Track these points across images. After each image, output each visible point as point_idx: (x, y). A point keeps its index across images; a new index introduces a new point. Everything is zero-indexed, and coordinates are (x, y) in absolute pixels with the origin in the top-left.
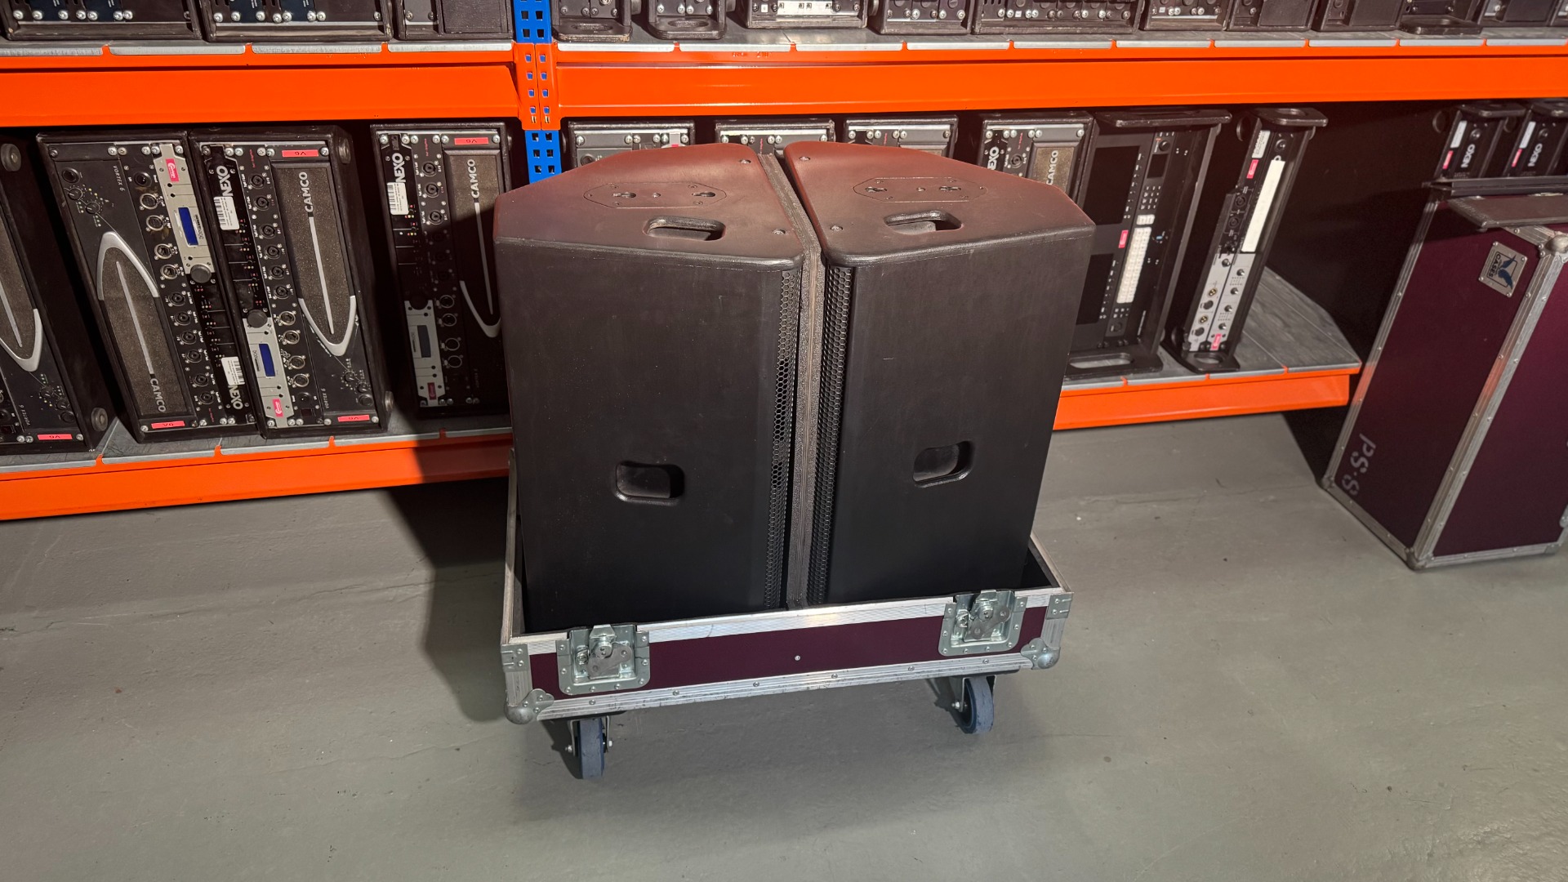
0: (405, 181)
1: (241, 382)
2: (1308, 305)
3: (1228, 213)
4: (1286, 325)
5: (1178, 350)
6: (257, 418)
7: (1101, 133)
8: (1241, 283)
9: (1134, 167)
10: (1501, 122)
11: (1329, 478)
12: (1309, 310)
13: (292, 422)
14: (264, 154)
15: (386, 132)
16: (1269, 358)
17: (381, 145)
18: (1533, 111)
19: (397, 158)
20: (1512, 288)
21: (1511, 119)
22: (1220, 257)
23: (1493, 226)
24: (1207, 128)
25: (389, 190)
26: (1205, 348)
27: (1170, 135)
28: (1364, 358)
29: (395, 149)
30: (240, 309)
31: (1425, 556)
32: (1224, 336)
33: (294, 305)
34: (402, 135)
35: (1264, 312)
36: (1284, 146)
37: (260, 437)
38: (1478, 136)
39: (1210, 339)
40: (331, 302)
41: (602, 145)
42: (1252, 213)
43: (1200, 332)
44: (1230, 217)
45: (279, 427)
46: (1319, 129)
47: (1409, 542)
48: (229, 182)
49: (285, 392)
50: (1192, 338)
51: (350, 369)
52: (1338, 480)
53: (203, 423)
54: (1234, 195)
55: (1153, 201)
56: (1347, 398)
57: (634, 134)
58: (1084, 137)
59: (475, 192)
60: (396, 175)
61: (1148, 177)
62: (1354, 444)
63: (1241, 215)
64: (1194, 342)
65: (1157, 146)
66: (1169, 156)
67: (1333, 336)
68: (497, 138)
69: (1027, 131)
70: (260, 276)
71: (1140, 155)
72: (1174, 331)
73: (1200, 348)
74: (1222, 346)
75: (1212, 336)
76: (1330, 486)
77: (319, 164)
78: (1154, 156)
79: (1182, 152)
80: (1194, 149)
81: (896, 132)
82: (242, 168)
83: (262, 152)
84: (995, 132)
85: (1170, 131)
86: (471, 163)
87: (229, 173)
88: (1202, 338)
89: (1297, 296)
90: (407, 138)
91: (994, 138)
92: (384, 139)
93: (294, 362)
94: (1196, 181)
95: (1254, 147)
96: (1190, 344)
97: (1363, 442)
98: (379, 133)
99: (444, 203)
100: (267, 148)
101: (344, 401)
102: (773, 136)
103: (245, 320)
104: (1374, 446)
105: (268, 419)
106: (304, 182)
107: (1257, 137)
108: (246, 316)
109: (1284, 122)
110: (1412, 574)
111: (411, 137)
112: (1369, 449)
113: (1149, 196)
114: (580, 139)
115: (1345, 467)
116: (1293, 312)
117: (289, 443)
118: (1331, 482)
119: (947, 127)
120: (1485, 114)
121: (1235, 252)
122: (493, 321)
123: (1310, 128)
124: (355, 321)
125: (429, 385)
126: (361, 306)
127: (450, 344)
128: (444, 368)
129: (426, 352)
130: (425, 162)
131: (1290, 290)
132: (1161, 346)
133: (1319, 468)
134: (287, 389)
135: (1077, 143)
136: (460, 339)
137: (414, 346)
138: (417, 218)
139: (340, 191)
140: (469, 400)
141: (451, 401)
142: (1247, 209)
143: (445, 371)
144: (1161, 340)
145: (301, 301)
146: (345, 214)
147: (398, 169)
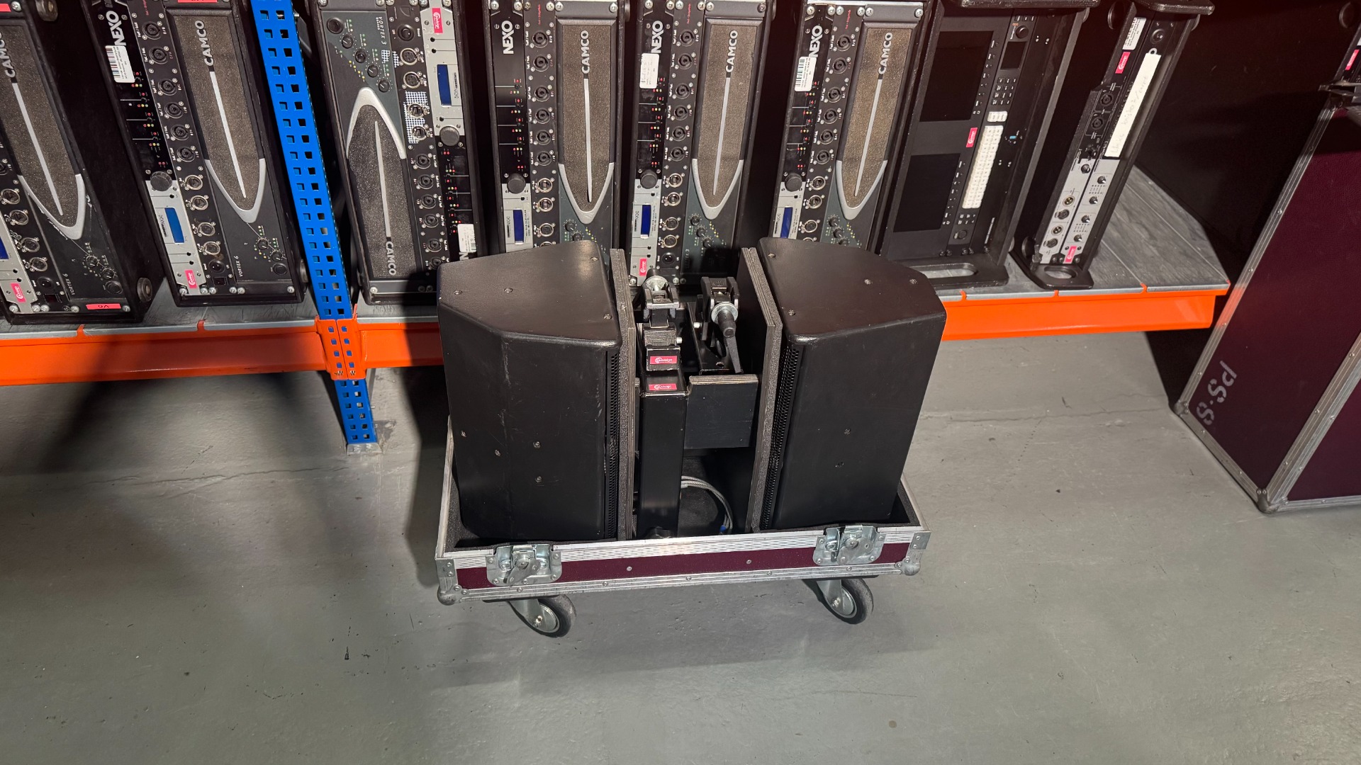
0: (125, 44)
2: (1180, 216)
3: (1091, 111)
4: (1152, 236)
5: (1026, 262)
7: (946, 15)
8: (1101, 192)
9: (987, 56)
11: (1183, 403)
12: (1180, 220)
13: (36, 309)
16: (1128, 274)
19: (112, 17)
22: (1079, 162)
24: (1072, 12)
25: (109, 55)
26: (1057, 262)
27: (1029, 19)
28: (1234, 279)
29: (108, 6)
31: (1278, 500)
32: (1079, 249)
33: (15, 182)
35: (1130, 219)
36: (1161, 37)
39: (1063, 252)
40: (55, 180)
41: (349, 7)
42: (1119, 113)
43: (1052, 243)
44: (1094, 117)
45: (23, 312)
46: (1204, 17)
47: (1262, 484)
49: (24, 276)
50: (1043, 250)
51: (91, 254)
52: (1193, 407)
54: (1100, 93)
55: (1007, 96)
56: (1210, 321)
58: (923, 17)
59: (209, 60)
60: (114, 36)
61: (1002, 68)
62: (1214, 371)
63: (1106, 116)
64: (1046, 254)
65: (1013, 32)
66: (1027, 45)
67: (1203, 252)
69: (857, 9)
71: (993, 42)
72: (1025, 241)
73: (1051, 261)
74: (1077, 259)
75: (1066, 249)
77: (13, 22)
78: (1010, 43)
79: (1042, 40)
80: (1057, 37)
81: (701, 3)
84: (817, 8)
85: (1029, 15)
88: (1055, 250)
89: (1168, 203)
91: (816, 13)
93: (27, 244)
94: (1057, 75)
95: (1125, 37)
96: (1041, 256)
97: (1224, 370)
99: (175, 71)
101: (91, 288)
104: (1235, 376)
105: (10, 304)
107: (1130, 26)
109: (1162, 8)
110: (1262, 517)
112: (1229, 377)
113: (1002, 90)
114: (323, 1)
115: (1201, 394)
116: (1162, 222)
117: (34, 331)
118: (1185, 408)
121: (1097, 158)
122: (248, 204)
123: (1193, 16)
124: (87, 202)
125: (187, 272)
126: (90, 186)
127: (205, 229)
128: (201, 255)
129: (179, 237)
130: (146, 23)
131: (1162, 197)
132: (1009, 256)
133: (1173, 391)
134: (25, 272)
135: (916, 25)
136: (214, 224)
137: (164, 229)
138: (146, 88)
139: (42, 53)
140: (233, 290)
141: (213, 290)
142: (1114, 110)
143: (204, 259)
144: (1010, 249)
145: (21, 178)
146: (52, 80)
147: (115, 30)
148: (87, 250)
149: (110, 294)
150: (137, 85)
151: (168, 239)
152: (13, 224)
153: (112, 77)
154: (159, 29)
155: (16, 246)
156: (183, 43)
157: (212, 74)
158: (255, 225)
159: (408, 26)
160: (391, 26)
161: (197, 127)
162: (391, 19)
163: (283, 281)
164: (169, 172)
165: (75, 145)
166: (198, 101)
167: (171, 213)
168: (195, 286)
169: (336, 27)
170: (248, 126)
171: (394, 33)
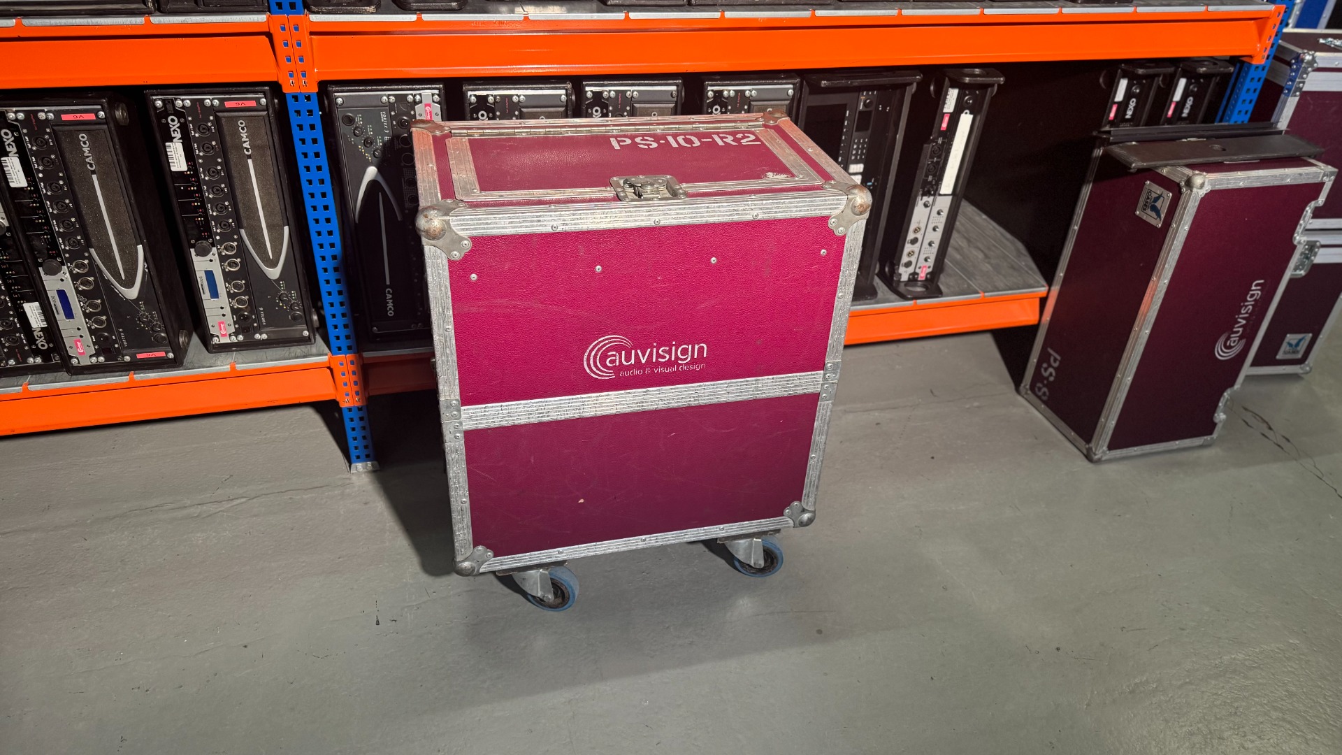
0: (181, 141)
1: (44, 325)
2: (1007, 239)
3: (926, 161)
4: (986, 256)
5: (890, 280)
6: (62, 358)
7: (811, 93)
8: (941, 221)
9: (844, 123)
10: (1156, 79)
11: (1025, 386)
12: (1008, 244)
13: (94, 360)
14: (44, 118)
15: (160, 97)
16: (969, 285)
17: (156, 108)
18: (1182, 69)
19: (173, 121)
20: (1160, 220)
21: (1165, 75)
22: (921, 200)
23: (1141, 167)
24: (903, 86)
25: (168, 150)
26: (913, 278)
27: (873, 93)
28: (1050, 282)
29: (170, 112)
30: (35, 259)
31: (1101, 451)
32: (929, 267)
33: (86, 254)
34: (176, 99)
35: (969, 246)
36: (971, 101)
37: (66, 373)
38: (1138, 91)
39: (918, 271)
40: (120, 250)
41: (360, 105)
42: (947, 160)
43: (908, 264)
44: (928, 164)
45: (82, 364)
46: (999, 85)
47: (1088, 441)
48: (13, 144)
49: (86, 333)
50: (902, 270)
51: (144, 311)
52: (1032, 388)
53: (12, 362)
54: (931, 146)
55: (862, 152)
56: (1037, 317)
57: (389, 95)
58: (794, 95)
59: (248, 150)
60: (173, 135)
61: (856, 131)
62: (1044, 357)
63: (938, 163)
64: (904, 274)
65: (862, 104)
66: (873, 113)
67: (1027, 265)
68: (263, 101)
69: (744, 91)
70: (51, 229)
71: (848, 112)
72: (888, 264)
73: (909, 278)
74: (928, 276)
75: (920, 268)
76: (1026, 393)
77: (97, 127)
78: (860, 112)
79: (884, 108)
80: (895, 105)
81: (629, 93)
82: (25, 131)
83: (42, 116)
84: (715, 92)
85: (873, 90)
86: (242, 123)
87: (13, 135)
88: (911, 270)
89: (999, 231)
90: (180, 102)
91: (715, 97)
92: (159, 103)
93: (91, 305)
94: (897, 134)
95: (944, 103)
96: (900, 275)
97: (1050, 355)
98: (154, 97)
99: (219, 160)
100: (46, 113)
101: (141, 340)
102: (517, 95)
103: (41, 269)
104: (1059, 358)
105: (72, 357)
106: (85, 143)
107: (946, 94)
108: (41, 265)
109: (967, 80)
110: (1090, 465)
111: (183, 102)
112: (1055, 360)
113: (858, 148)
114: (340, 100)
115: (1037, 377)
116: (994, 246)
117: (92, 379)
118: (1027, 390)
119: (674, 88)
120: (1141, 71)
121: (934, 195)
122: (273, 264)
123: (992, 85)
124: (144, 268)
125: (220, 323)
126: (148, 254)
127: (236, 286)
128: (232, 308)
129: (215, 294)
130: (199, 124)
131: (994, 227)
132: (876, 278)
133: (1017, 377)
134: (87, 330)
135: (789, 102)
136: (244, 282)
137: (203, 289)
138: (196, 174)
139: (119, 151)
140: (257, 336)
141: (241, 338)
142: (943, 157)
143: (234, 311)
144: (877, 271)
145: (92, 251)
146: (125, 171)
147: (174, 130)
148: (140, 308)
149: (156, 344)
150: (189, 173)
151: (206, 296)
152: (80, 289)
153: (169, 167)
154: (209, 129)
155: (81, 307)
156: (228, 139)
157: (250, 161)
158: (277, 281)
159: (405, 118)
160: (392, 118)
161: (235, 204)
162: (393, 113)
163: (299, 327)
164: (211, 240)
165: (139, 221)
166: (237, 184)
167: (209, 275)
168: (225, 335)
169: (350, 121)
170: (276, 201)
171: (395, 123)
